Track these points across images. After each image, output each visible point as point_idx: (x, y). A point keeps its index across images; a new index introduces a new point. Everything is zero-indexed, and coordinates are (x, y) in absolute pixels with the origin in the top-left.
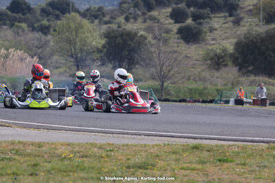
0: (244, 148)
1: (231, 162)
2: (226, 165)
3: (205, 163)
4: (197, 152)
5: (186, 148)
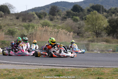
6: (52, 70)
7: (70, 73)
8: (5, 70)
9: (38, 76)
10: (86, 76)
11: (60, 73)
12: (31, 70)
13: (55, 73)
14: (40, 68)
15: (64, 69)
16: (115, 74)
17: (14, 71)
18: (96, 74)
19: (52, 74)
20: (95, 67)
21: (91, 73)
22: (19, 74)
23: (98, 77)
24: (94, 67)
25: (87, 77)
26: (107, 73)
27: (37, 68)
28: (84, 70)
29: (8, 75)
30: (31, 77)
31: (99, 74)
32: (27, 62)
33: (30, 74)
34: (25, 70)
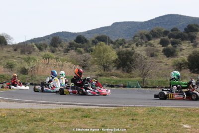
0: (102, 110)
1: (89, 117)
2: (85, 119)
3: (75, 118)
4: (75, 112)
5: (71, 111)
6: (76, 110)
7: (98, 113)
8: (22, 109)
9: (61, 117)
10: (117, 116)
11: (87, 114)
12: (52, 110)
13: (80, 113)
14: (62, 108)
15: (91, 109)
16: (151, 115)
17: (32, 111)
18: (128, 115)
19: (77, 114)
20: (127, 106)
21: (123, 113)
22: (39, 115)
23: (132, 118)
24: (124, 106)
25: (119, 118)
26: (141, 113)
27: (59, 108)
28: (114, 110)
29: (26, 115)
30: (53, 118)
31: (132, 114)
32: (41, 100)
33: (52, 115)
34: (45, 110)
